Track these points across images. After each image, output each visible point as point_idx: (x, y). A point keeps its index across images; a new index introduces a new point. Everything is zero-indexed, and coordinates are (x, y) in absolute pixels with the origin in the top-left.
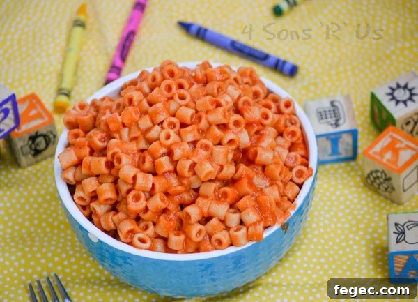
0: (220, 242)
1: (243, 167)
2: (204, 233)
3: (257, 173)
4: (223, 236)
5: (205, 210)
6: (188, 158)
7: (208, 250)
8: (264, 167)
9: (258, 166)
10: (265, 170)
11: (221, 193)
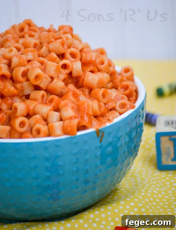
0: (39, 132)
1: (71, 87)
2: (27, 125)
3: (84, 94)
5: (32, 108)
6: (24, 66)
7: (28, 138)
8: (91, 90)
9: (86, 88)
10: (91, 93)
11: (48, 100)
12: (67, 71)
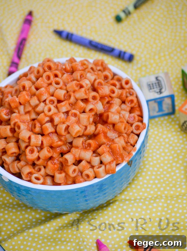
0: (88, 176)
1: (100, 127)
2: (77, 170)
3: (110, 130)
4: (90, 172)
5: (77, 156)
6: (64, 123)
7: (81, 182)
8: (114, 125)
9: (110, 125)
10: (115, 127)
11: (87, 144)
12: (93, 113)
